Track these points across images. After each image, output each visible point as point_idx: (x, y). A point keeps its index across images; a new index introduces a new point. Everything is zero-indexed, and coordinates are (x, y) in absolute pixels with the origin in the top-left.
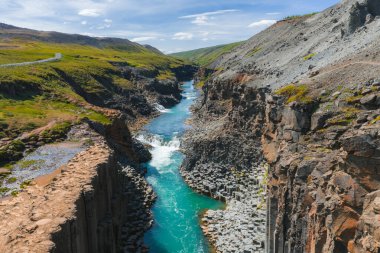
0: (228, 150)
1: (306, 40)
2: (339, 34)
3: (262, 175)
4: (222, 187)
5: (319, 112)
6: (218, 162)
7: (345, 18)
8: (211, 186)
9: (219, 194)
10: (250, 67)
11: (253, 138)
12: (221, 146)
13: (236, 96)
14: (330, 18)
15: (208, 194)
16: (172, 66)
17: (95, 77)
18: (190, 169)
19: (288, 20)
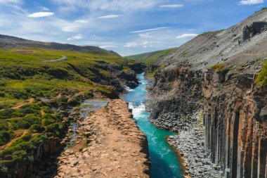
0: (179, 105)
1: (218, 46)
2: (237, 43)
3: (199, 115)
4: (176, 125)
5: (229, 74)
6: (173, 112)
7: (240, 34)
8: (170, 125)
9: (174, 129)
10: (185, 62)
11: (193, 97)
12: (175, 103)
13: (182, 76)
14: (232, 34)
15: (168, 129)
16: (129, 64)
17: (90, 69)
18: (156, 118)
19: (205, 34)
